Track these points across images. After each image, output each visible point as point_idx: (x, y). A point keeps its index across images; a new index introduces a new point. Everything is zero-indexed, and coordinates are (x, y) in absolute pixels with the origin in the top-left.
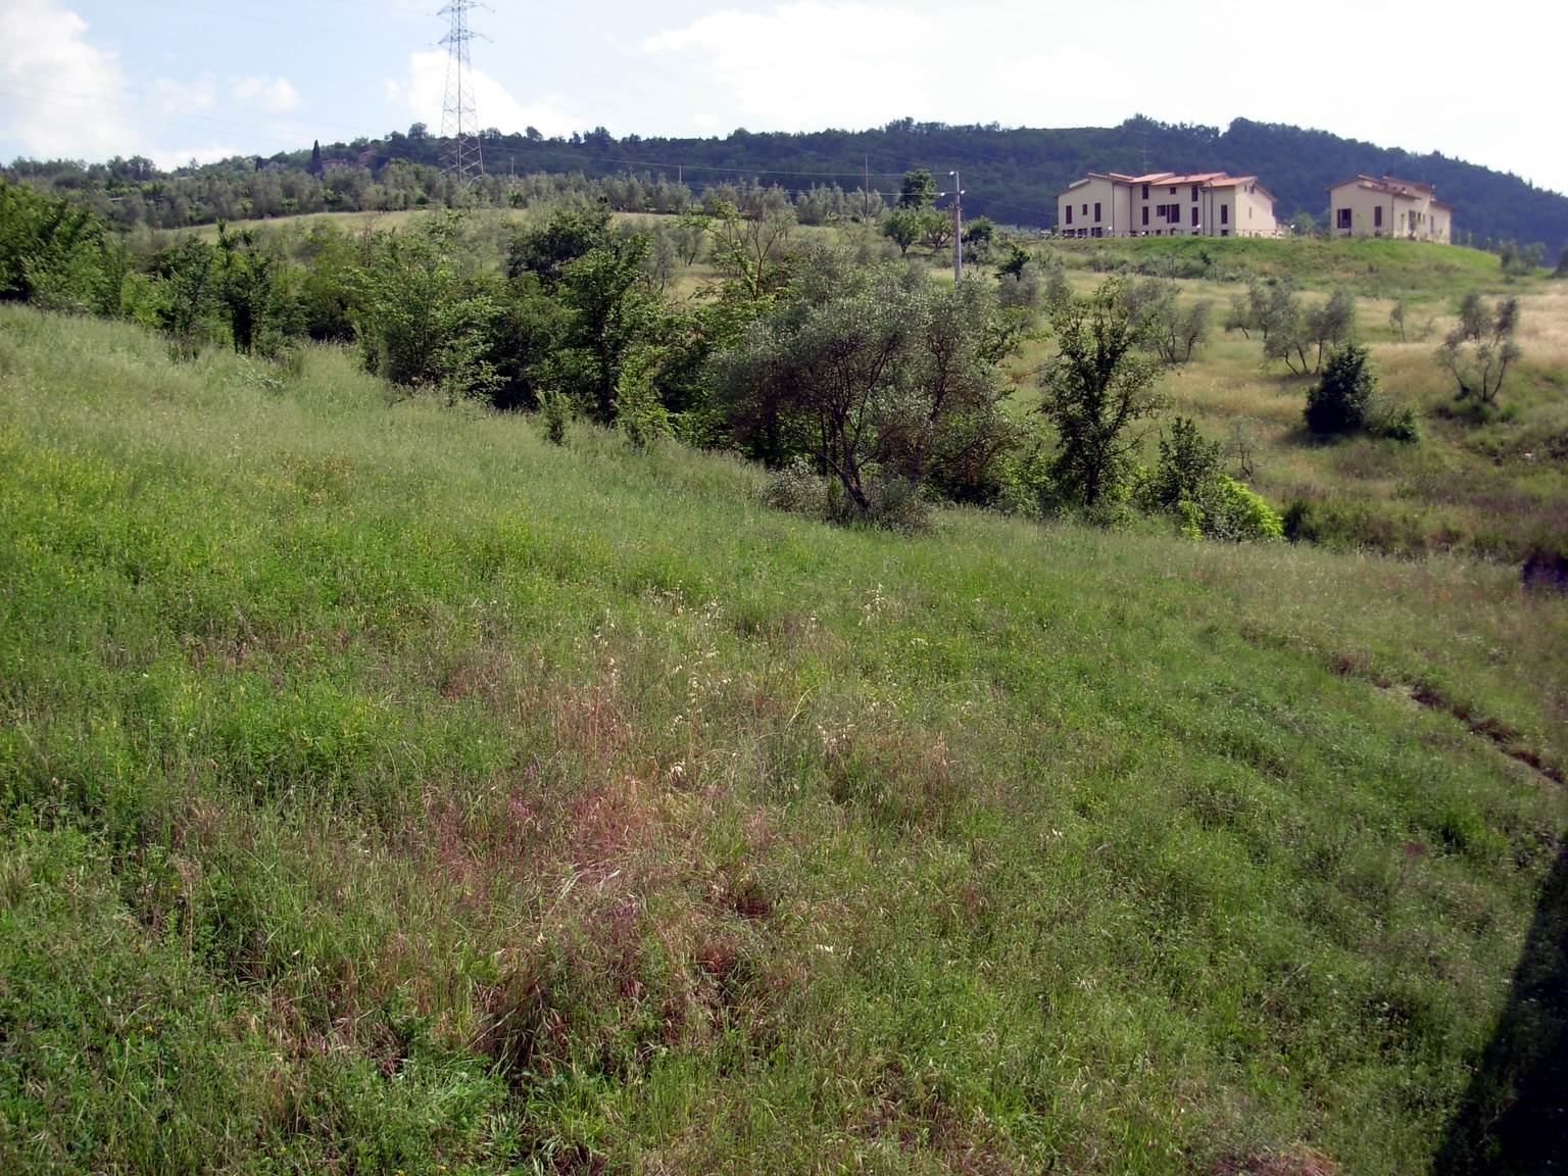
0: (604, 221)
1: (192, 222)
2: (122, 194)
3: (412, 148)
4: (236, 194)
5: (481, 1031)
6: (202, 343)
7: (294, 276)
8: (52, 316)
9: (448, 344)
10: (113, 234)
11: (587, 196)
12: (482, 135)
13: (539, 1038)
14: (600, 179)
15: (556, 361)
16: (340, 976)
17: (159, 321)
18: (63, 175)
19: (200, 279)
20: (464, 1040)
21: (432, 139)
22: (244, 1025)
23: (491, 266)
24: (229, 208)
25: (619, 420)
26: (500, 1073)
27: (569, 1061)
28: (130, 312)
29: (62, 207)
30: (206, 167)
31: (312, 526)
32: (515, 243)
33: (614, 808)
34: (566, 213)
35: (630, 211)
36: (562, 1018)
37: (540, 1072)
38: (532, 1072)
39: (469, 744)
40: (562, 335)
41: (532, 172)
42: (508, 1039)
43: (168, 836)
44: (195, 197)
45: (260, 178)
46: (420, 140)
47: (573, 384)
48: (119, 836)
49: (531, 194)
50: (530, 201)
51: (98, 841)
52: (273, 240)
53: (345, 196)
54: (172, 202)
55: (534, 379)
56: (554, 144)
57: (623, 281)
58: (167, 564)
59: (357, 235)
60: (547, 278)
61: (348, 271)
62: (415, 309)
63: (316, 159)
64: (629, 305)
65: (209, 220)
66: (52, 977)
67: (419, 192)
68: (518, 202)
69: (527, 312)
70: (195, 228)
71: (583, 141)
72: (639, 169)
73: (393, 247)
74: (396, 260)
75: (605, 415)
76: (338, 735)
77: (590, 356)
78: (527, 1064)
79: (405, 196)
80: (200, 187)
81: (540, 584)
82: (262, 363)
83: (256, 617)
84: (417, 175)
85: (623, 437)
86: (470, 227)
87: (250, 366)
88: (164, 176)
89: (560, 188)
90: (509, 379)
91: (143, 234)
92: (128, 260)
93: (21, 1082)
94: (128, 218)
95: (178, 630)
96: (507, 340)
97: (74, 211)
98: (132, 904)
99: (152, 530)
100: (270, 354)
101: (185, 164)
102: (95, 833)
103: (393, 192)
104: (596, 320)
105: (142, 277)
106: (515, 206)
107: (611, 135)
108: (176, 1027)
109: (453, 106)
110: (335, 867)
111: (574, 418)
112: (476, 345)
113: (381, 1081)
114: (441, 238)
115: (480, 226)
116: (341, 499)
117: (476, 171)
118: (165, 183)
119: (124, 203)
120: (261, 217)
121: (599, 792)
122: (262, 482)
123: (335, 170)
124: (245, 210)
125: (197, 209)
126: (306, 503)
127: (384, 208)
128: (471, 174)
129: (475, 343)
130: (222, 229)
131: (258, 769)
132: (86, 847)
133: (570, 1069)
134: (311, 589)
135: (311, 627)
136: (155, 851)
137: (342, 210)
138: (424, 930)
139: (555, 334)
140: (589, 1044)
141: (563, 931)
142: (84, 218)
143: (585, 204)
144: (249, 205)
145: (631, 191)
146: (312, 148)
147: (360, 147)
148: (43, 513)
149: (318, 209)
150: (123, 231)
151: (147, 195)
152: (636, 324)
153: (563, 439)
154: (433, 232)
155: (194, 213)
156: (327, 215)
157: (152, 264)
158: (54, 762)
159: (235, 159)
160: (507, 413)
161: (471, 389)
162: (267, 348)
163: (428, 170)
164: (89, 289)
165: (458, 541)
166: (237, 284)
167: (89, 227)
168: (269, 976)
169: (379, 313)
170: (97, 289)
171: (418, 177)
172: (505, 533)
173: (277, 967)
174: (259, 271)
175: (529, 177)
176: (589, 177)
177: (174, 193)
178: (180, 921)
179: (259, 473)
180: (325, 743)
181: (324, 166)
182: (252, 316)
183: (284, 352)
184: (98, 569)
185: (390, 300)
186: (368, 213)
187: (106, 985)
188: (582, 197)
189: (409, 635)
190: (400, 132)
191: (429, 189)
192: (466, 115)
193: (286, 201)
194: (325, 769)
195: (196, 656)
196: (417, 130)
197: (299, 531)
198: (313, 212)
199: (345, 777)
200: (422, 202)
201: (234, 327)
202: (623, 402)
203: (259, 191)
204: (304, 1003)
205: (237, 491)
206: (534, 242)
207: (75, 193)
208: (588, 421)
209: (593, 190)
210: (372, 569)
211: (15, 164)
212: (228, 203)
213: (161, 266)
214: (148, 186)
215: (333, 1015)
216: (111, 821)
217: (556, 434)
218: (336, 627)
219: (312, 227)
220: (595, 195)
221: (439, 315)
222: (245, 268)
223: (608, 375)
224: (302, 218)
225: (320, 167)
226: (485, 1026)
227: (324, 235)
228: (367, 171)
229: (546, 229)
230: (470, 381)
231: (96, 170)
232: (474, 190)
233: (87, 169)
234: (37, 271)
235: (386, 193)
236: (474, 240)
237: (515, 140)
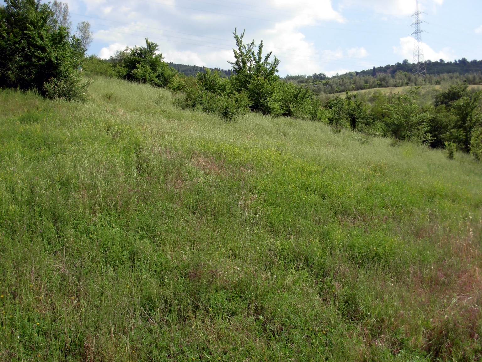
0: (466, 88)
1: (337, 92)
2: (317, 84)
3: (404, 67)
4: (350, 83)
5: (425, 344)
6: (341, 128)
7: (368, 108)
8: (298, 120)
9: (416, 127)
10: (314, 96)
11: (460, 80)
12: (426, 62)
13: (443, 348)
14: (464, 74)
15: (451, 133)
16: (382, 322)
17: (329, 121)
18: (300, 79)
19: (341, 109)
20: (419, 346)
21: (410, 64)
22: (352, 334)
23: (429, 103)
24: (348, 87)
25: (471, 152)
26: (429, 358)
27: (452, 357)
28: (320, 119)
29: (300, 89)
30: (341, 75)
31: (377, 183)
32: (437, 96)
33: (470, 277)
34: (453, 86)
35: (474, 84)
36: (451, 343)
37: (442, 359)
38: (440, 359)
39: (424, 253)
40: (453, 125)
41: (442, 73)
42: (433, 347)
43: (332, 275)
44: (338, 84)
45: (357, 78)
46: (406, 65)
47: (457, 140)
48: (318, 274)
49: (442, 80)
50: (441, 82)
51: (311, 275)
52: (361, 97)
53: (383, 83)
54: (331, 86)
55: (443, 138)
56: (449, 64)
57: (473, 107)
58: (333, 194)
59: (387, 94)
60: (448, 106)
61: (385, 106)
62: (406, 117)
63: (374, 72)
64: (474, 115)
65: (343, 91)
66: (297, 314)
67: (406, 81)
68: (438, 83)
69: (441, 118)
70: (338, 94)
71: (458, 63)
72: (477, 71)
73: (399, 98)
74: (400, 102)
75: (467, 150)
76: (384, 248)
77: (461, 131)
78: (438, 356)
79: (402, 82)
80: (339, 81)
81: (447, 204)
82: (359, 134)
83: (360, 211)
84: (405, 75)
85: (473, 157)
86: (423, 91)
87: (356, 135)
88: (329, 79)
89: (451, 78)
90: (435, 138)
91: (323, 96)
92: (319, 104)
93: (287, 343)
94: (319, 91)
95: (336, 214)
96: (435, 126)
97: (304, 90)
98: (320, 295)
99: (329, 183)
100: (361, 131)
101: (335, 75)
102: (311, 273)
103: (398, 81)
104: (464, 119)
105: (324, 109)
106: (436, 84)
107: (467, 60)
108: (332, 332)
109: (416, 53)
110: (382, 289)
111: (457, 151)
112: (425, 128)
113: (393, 356)
114: (414, 95)
115: (425, 91)
116: (385, 176)
117: (424, 74)
118: (329, 81)
119: (317, 87)
120: (358, 90)
121: (466, 271)
122: (360, 170)
123: (381, 75)
124: (353, 88)
125: (339, 88)
126: (374, 177)
127: (395, 86)
128: (422, 74)
129: (425, 127)
130: (347, 94)
131: (359, 257)
132: (308, 277)
133: (452, 360)
134: (376, 203)
135: (376, 215)
136: (328, 280)
137: (382, 87)
138: (409, 310)
139: (450, 124)
140: (459, 352)
141: (453, 315)
142: (307, 92)
143: (459, 83)
144: (354, 86)
145: (474, 78)
146: (373, 68)
147: (388, 67)
148: (297, 178)
149: (375, 87)
150: (317, 95)
151: (324, 84)
152: (477, 121)
153: (453, 158)
154: (411, 93)
155: (338, 89)
156: (378, 88)
157: (326, 105)
158: (300, 251)
159: (350, 73)
160: (435, 150)
161: (424, 141)
162: (360, 129)
163: (409, 74)
164: (308, 112)
165: (421, 189)
166: (351, 110)
167: (308, 94)
168: (360, 320)
169: (395, 118)
170: (310, 112)
171: (405, 76)
172: (436, 187)
173: (363, 318)
174: (358, 106)
175: (441, 75)
176: (460, 74)
177: (332, 84)
178: (334, 301)
179: (360, 167)
180: (380, 251)
181: (377, 74)
182: (356, 120)
183: (365, 130)
184: (313, 195)
185: (398, 114)
186: (390, 88)
187: (313, 318)
188: (458, 80)
189: (406, 218)
190: (400, 62)
191: (409, 80)
192: (420, 56)
193: (365, 85)
194: (380, 259)
195: (341, 222)
196: (405, 62)
197: (372, 185)
198: (373, 88)
199: (386, 261)
200: (407, 84)
201: (351, 123)
202: (473, 146)
203: (357, 82)
204: (370, 330)
205: (353, 172)
206: (443, 95)
207: (303, 84)
208: (461, 152)
209: (461, 78)
210: (394, 197)
211: (286, 77)
212: (348, 86)
213: (328, 105)
214: (324, 82)
215: (379, 334)
216: (315, 269)
217: (451, 156)
218: (383, 215)
219: (373, 92)
220: (462, 80)
221: (413, 119)
222: (354, 105)
223: (467, 138)
224: (370, 90)
225: (375, 74)
226: (426, 342)
227: (378, 95)
228: (390, 75)
229: (447, 91)
230: (423, 139)
231: (309, 77)
232: (423, 79)
233: (306, 77)
234: (294, 107)
235: (396, 81)
236: (424, 95)
237: (436, 64)
